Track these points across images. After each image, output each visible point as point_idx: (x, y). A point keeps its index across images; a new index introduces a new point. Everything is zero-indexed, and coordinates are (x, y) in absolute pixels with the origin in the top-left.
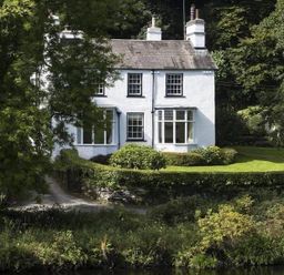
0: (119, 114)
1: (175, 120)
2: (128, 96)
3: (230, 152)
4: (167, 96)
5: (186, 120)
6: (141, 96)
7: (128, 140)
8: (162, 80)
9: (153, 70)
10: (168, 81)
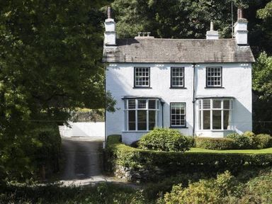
0: (163, 104)
1: (211, 109)
2: (171, 88)
3: (264, 137)
4: (207, 87)
5: (222, 108)
6: (183, 88)
7: (171, 127)
8: (202, 73)
9: (194, 64)
10: (208, 74)
